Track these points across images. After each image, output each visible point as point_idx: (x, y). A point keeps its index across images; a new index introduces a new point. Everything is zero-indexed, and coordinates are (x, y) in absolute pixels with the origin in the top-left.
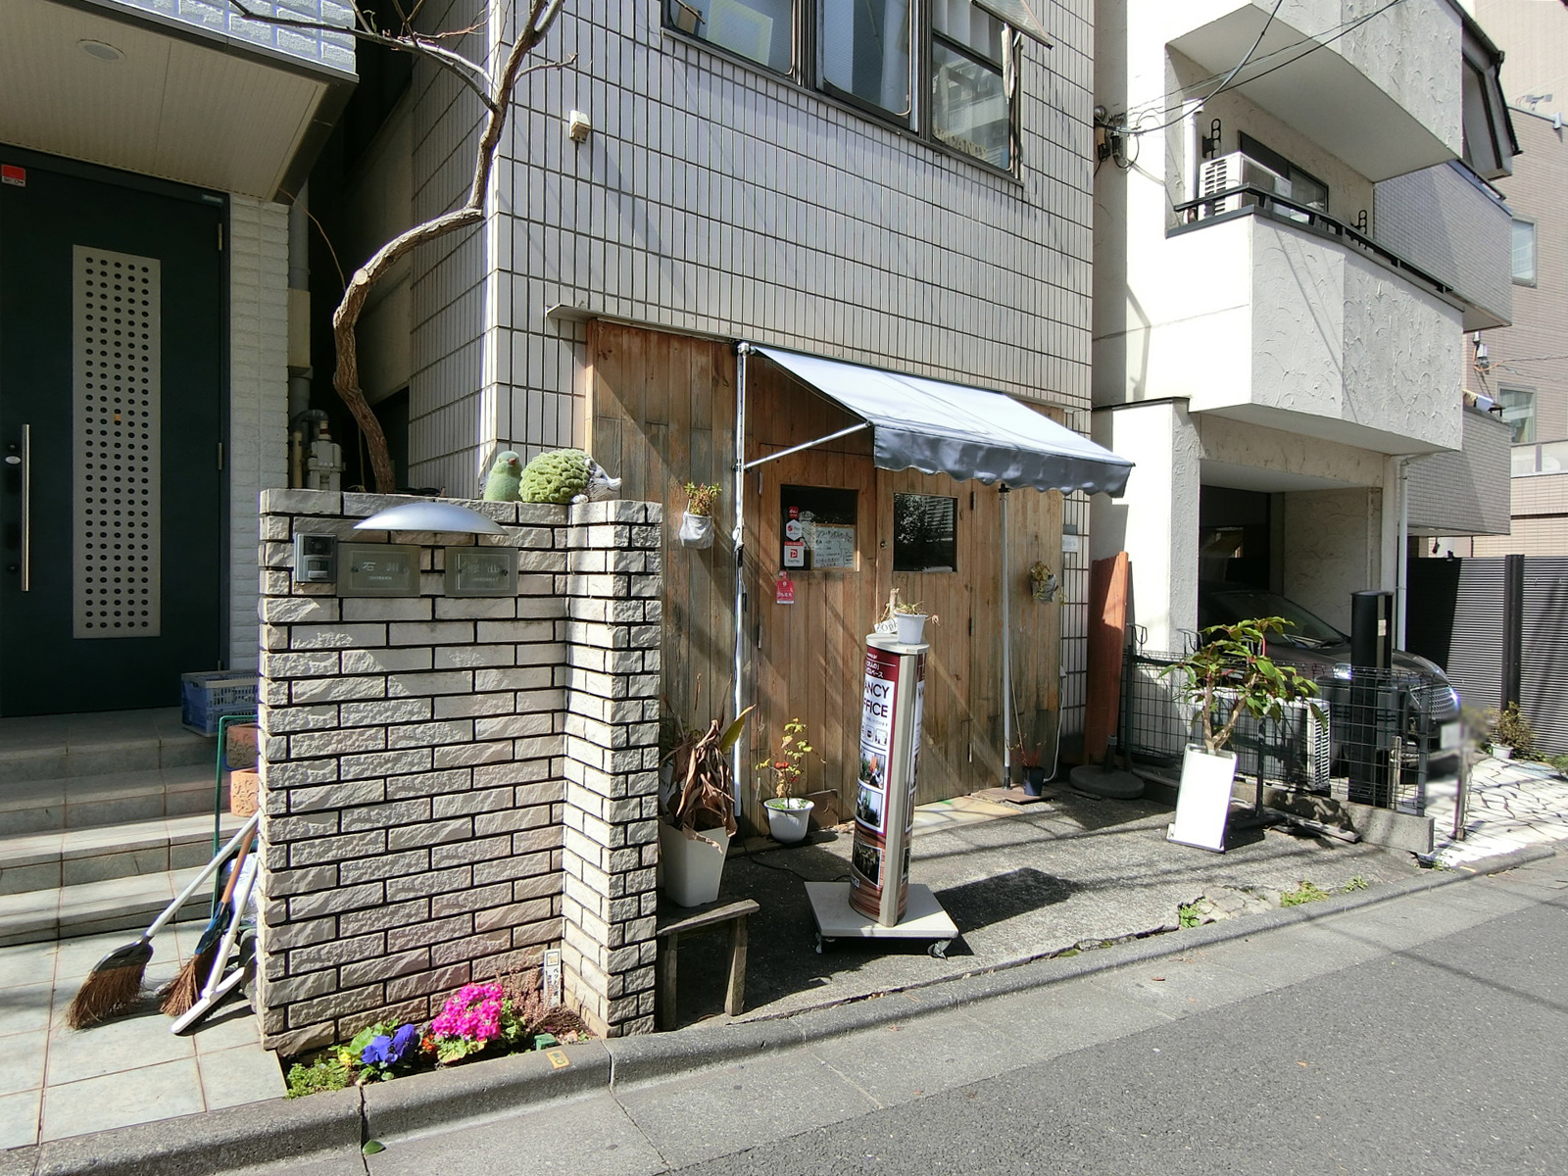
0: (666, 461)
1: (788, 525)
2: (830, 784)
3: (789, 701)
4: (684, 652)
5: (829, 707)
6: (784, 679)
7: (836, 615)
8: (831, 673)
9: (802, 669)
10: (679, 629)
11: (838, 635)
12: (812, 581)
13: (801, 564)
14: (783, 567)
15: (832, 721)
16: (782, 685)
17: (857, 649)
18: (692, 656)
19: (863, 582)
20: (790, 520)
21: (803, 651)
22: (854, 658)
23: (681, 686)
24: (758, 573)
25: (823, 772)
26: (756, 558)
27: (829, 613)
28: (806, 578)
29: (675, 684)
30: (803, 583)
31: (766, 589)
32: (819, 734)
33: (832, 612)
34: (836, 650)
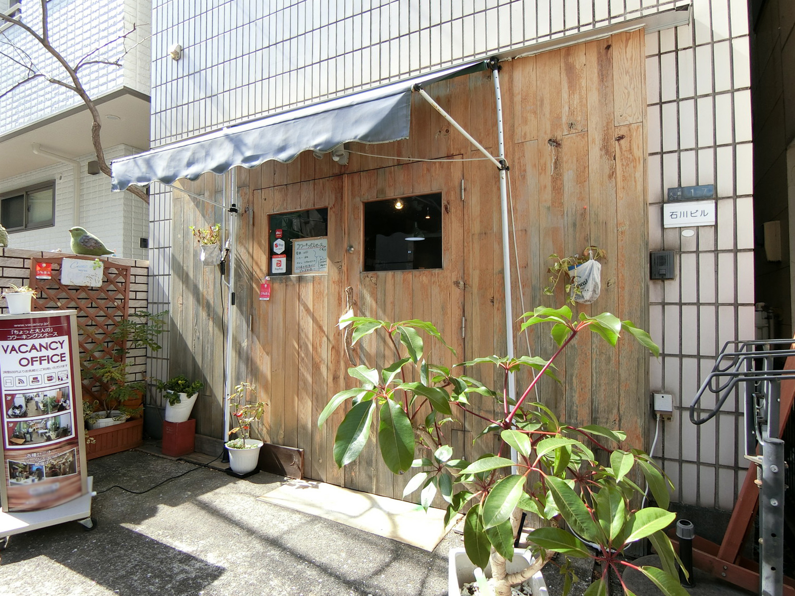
0: (204, 216)
1: (275, 243)
2: (301, 444)
3: (272, 372)
4: (211, 329)
5: (301, 383)
6: (268, 355)
7: (307, 310)
8: (303, 355)
9: (281, 349)
10: (209, 315)
11: (308, 325)
12: (289, 283)
13: (284, 271)
14: (270, 273)
15: (304, 395)
16: (267, 359)
17: (325, 339)
18: (215, 333)
19: (331, 282)
20: (277, 239)
21: (281, 336)
22: (323, 346)
23: (209, 351)
24: (252, 279)
25: (295, 434)
26: (251, 270)
27: (302, 308)
28: (284, 281)
29: (206, 348)
30: (282, 284)
31: (257, 290)
32: (293, 402)
33: (304, 307)
34: (307, 337)
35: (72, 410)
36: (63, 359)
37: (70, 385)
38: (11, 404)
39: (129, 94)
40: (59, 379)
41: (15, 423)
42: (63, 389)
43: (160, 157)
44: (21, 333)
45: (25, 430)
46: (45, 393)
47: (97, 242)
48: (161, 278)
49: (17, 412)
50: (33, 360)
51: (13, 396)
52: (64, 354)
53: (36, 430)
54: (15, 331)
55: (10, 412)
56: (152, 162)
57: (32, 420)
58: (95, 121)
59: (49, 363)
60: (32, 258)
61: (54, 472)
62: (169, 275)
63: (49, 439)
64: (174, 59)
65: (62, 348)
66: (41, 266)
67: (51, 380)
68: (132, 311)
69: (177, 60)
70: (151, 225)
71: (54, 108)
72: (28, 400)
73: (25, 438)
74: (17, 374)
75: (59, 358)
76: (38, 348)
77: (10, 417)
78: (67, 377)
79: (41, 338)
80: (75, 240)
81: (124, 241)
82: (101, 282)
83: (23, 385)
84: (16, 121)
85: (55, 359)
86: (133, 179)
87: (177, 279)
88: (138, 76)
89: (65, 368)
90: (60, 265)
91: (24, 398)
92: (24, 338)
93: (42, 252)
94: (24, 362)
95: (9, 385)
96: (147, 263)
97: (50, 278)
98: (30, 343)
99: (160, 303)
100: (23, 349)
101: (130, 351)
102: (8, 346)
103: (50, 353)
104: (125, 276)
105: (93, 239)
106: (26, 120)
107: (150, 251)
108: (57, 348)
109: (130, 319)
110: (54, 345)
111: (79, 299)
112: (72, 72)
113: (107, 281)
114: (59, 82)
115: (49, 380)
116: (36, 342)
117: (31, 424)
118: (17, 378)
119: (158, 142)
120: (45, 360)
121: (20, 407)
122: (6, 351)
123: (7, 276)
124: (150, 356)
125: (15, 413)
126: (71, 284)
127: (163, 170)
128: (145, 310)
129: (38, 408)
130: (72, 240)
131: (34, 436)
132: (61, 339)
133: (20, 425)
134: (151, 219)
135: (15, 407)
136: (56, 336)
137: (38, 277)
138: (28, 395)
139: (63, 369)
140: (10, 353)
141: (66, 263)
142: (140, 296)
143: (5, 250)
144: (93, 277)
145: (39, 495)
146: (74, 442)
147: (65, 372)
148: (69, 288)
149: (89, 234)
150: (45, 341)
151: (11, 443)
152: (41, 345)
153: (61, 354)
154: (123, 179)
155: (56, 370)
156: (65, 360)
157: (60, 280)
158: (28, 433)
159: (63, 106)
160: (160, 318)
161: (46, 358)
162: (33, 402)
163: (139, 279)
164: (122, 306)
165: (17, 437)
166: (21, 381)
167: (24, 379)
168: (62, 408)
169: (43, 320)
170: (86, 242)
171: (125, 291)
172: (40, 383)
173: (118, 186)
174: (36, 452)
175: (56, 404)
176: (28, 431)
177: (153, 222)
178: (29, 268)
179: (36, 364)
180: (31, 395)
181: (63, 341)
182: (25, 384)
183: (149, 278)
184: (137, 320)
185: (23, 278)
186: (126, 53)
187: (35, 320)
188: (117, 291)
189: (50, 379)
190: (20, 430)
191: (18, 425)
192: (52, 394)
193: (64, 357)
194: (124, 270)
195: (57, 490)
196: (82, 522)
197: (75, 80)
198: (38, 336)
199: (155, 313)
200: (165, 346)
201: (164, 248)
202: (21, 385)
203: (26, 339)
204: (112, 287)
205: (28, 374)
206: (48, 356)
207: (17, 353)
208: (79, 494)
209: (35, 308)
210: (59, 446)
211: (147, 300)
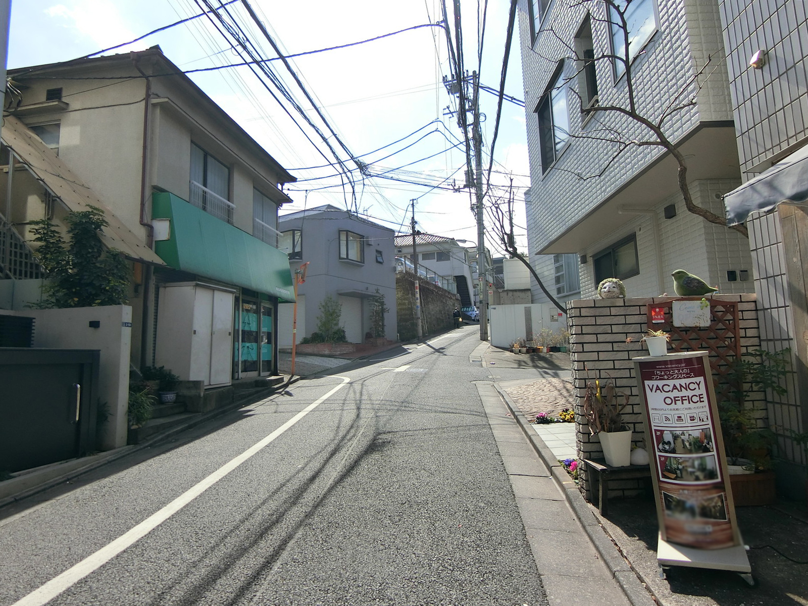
35: (715, 453)
36: (702, 400)
37: (710, 426)
38: (660, 439)
39: (705, 127)
40: (700, 420)
41: (666, 457)
42: (705, 431)
43: (787, 173)
44: (663, 374)
45: (675, 466)
46: (690, 432)
47: (699, 282)
48: (774, 312)
49: (667, 447)
50: (675, 400)
51: (662, 432)
52: (702, 395)
53: (685, 468)
54: (658, 372)
55: (661, 446)
56: (776, 183)
57: (681, 458)
58: (681, 165)
59: (689, 403)
60: (647, 305)
61: (705, 512)
62: (785, 306)
63: (697, 479)
64: (757, 68)
65: (699, 389)
66: (655, 312)
67: (694, 420)
68: (744, 350)
69: (762, 68)
70: (753, 254)
71: (634, 169)
72: (675, 437)
73: (676, 473)
74: (663, 412)
75: (698, 399)
76: (679, 387)
77: (661, 452)
78: (707, 419)
79: (680, 378)
80: (678, 283)
81: (710, 277)
82: (709, 321)
83: (669, 422)
84: (605, 190)
85: (695, 399)
86: (753, 207)
87: (799, 311)
88: (712, 105)
89: (704, 410)
90: (671, 308)
91: (671, 435)
92: (666, 378)
93: (653, 298)
94: (668, 401)
95: (657, 421)
96: (754, 296)
97: (663, 321)
98: (671, 383)
99: (777, 340)
100: (666, 389)
101: (749, 394)
102: (653, 385)
103: (689, 393)
104: (733, 313)
105: (695, 279)
106: (612, 188)
107: (755, 283)
108: (695, 389)
109: (743, 358)
110: (692, 386)
111: (690, 339)
112: (657, 129)
113: (714, 319)
114: (647, 143)
115: (691, 420)
116: (677, 382)
117: (680, 461)
118: (664, 416)
119: (749, 163)
120: (686, 400)
121: (669, 443)
122: (651, 390)
123: (629, 323)
124: (771, 400)
125: (665, 448)
126: (682, 326)
127: (793, 186)
128: (758, 348)
129: (684, 446)
130: (675, 283)
131: (684, 473)
132: (698, 379)
133: (670, 460)
134: (752, 247)
135: (664, 443)
136: (693, 377)
137: (653, 322)
138: (675, 432)
139: (702, 410)
140: (656, 392)
141: (676, 306)
142: (750, 333)
143: (625, 300)
144: (702, 317)
145: (694, 533)
146: (720, 487)
147: (705, 413)
148: (680, 329)
149: (690, 275)
150: (683, 382)
151: (664, 477)
152: (681, 386)
153: (700, 395)
154: (740, 210)
155: (697, 411)
156: (703, 401)
157: (672, 322)
158: (678, 469)
159: (642, 165)
160: (780, 357)
161: (687, 398)
162: (679, 441)
163: (747, 315)
164: (733, 345)
165: (670, 471)
166: (667, 419)
167: (669, 417)
168: (706, 450)
169: (679, 361)
170: (689, 283)
171: (735, 329)
172: (684, 422)
173: (736, 220)
174: (688, 490)
175: (700, 444)
176: (678, 467)
177: (756, 250)
178: (646, 314)
179: (679, 403)
180: (678, 432)
181: (700, 382)
182: (671, 422)
183: (759, 312)
184: (752, 359)
185: (641, 324)
186: (700, 88)
187: (671, 362)
188: (727, 329)
189: (692, 418)
190: (671, 464)
191: (668, 460)
192: (697, 434)
193: (703, 398)
194: (731, 307)
195: (710, 533)
196: (743, 575)
197: (660, 135)
198: (678, 376)
199: (772, 352)
200: (790, 389)
201: (774, 276)
202: (667, 422)
203: (668, 379)
204: (720, 326)
205: (673, 412)
206: (688, 396)
207: (661, 392)
208: (731, 544)
209: (670, 350)
210: (706, 489)
211: (759, 337)
